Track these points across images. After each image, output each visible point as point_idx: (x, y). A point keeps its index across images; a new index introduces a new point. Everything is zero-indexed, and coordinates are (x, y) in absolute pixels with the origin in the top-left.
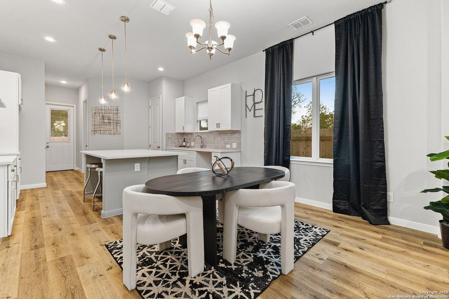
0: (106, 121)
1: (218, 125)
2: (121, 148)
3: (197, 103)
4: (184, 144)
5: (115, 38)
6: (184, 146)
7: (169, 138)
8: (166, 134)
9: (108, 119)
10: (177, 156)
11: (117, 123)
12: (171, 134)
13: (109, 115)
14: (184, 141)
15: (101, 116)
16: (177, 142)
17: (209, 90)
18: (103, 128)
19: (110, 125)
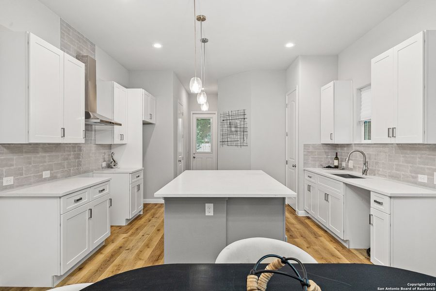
0: (233, 129)
1: (391, 132)
3: (360, 90)
4: (336, 163)
5: (204, 19)
6: (336, 167)
7: (309, 152)
8: (305, 145)
9: (235, 127)
11: (244, 131)
12: (314, 146)
13: (236, 121)
14: (337, 158)
15: (228, 123)
16: (323, 160)
17: (373, 60)
18: (230, 138)
19: (236, 135)
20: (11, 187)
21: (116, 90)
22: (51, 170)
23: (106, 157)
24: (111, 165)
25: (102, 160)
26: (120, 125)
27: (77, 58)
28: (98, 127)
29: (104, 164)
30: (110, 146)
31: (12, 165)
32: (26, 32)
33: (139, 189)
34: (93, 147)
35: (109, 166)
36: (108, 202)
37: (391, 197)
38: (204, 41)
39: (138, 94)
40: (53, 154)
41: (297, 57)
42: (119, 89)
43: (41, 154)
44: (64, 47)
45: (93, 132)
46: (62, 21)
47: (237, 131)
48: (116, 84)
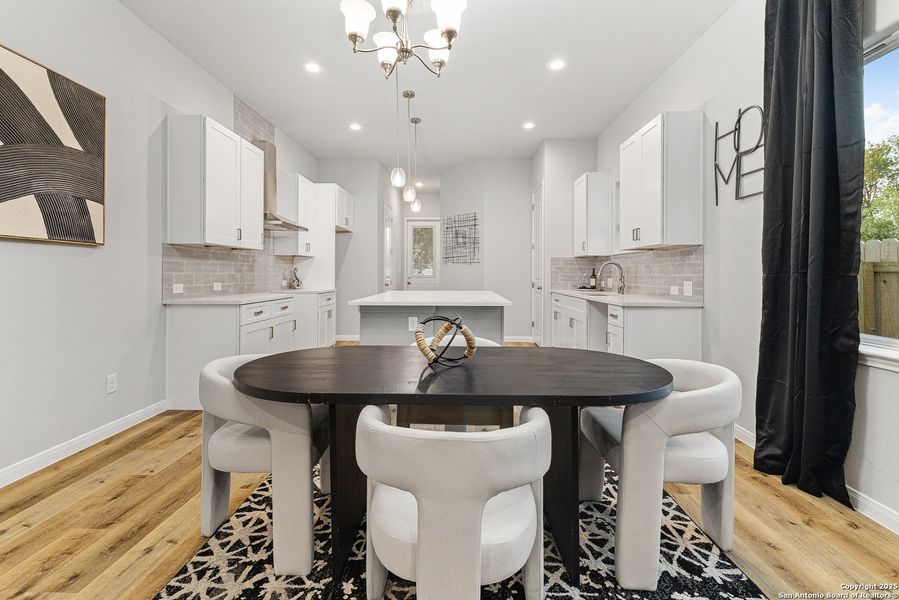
0: (461, 240)
1: (636, 232)
2: (480, 287)
4: (593, 282)
5: (412, 95)
6: (593, 288)
7: (559, 268)
8: (552, 259)
9: (463, 237)
10: (502, 308)
11: (475, 242)
12: (564, 260)
13: (465, 229)
14: (594, 276)
15: (454, 232)
16: (577, 278)
17: (622, 146)
18: (456, 252)
19: (465, 247)
20: (180, 295)
21: (301, 185)
22: (223, 282)
23: (287, 273)
24: (293, 284)
25: (281, 277)
26: (307, 230)
27: (252, 142)
28: (277, 233)
29: (285, 283)
30: (293, 259)
31: (182, 271)
32: (201, 116)
33: (329, 316)
34: (272, 260)
35: (291, 287)
36: (292, 323)
37: (624, 307)
38: (415, 121)
39: (330, 191)
40: (226, 262)
41: (543, 141)
42: (305, 185)
43: (211, 261)
44: (238, 130)
45: (271, 240)
46: (236, 97)
47: (465, 243)
48: (301, 178)
